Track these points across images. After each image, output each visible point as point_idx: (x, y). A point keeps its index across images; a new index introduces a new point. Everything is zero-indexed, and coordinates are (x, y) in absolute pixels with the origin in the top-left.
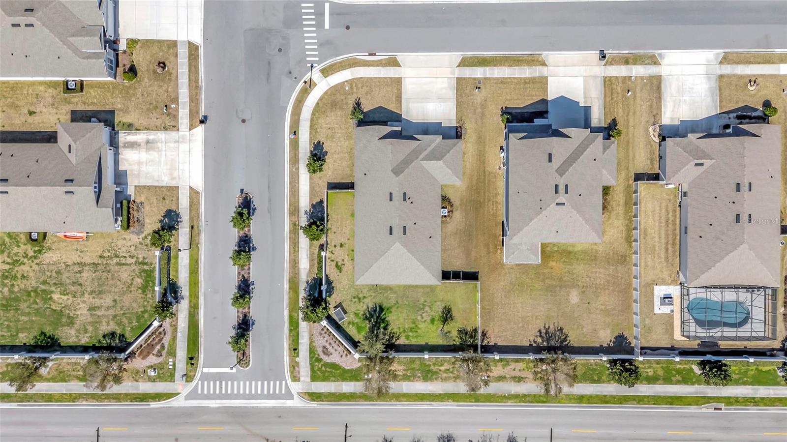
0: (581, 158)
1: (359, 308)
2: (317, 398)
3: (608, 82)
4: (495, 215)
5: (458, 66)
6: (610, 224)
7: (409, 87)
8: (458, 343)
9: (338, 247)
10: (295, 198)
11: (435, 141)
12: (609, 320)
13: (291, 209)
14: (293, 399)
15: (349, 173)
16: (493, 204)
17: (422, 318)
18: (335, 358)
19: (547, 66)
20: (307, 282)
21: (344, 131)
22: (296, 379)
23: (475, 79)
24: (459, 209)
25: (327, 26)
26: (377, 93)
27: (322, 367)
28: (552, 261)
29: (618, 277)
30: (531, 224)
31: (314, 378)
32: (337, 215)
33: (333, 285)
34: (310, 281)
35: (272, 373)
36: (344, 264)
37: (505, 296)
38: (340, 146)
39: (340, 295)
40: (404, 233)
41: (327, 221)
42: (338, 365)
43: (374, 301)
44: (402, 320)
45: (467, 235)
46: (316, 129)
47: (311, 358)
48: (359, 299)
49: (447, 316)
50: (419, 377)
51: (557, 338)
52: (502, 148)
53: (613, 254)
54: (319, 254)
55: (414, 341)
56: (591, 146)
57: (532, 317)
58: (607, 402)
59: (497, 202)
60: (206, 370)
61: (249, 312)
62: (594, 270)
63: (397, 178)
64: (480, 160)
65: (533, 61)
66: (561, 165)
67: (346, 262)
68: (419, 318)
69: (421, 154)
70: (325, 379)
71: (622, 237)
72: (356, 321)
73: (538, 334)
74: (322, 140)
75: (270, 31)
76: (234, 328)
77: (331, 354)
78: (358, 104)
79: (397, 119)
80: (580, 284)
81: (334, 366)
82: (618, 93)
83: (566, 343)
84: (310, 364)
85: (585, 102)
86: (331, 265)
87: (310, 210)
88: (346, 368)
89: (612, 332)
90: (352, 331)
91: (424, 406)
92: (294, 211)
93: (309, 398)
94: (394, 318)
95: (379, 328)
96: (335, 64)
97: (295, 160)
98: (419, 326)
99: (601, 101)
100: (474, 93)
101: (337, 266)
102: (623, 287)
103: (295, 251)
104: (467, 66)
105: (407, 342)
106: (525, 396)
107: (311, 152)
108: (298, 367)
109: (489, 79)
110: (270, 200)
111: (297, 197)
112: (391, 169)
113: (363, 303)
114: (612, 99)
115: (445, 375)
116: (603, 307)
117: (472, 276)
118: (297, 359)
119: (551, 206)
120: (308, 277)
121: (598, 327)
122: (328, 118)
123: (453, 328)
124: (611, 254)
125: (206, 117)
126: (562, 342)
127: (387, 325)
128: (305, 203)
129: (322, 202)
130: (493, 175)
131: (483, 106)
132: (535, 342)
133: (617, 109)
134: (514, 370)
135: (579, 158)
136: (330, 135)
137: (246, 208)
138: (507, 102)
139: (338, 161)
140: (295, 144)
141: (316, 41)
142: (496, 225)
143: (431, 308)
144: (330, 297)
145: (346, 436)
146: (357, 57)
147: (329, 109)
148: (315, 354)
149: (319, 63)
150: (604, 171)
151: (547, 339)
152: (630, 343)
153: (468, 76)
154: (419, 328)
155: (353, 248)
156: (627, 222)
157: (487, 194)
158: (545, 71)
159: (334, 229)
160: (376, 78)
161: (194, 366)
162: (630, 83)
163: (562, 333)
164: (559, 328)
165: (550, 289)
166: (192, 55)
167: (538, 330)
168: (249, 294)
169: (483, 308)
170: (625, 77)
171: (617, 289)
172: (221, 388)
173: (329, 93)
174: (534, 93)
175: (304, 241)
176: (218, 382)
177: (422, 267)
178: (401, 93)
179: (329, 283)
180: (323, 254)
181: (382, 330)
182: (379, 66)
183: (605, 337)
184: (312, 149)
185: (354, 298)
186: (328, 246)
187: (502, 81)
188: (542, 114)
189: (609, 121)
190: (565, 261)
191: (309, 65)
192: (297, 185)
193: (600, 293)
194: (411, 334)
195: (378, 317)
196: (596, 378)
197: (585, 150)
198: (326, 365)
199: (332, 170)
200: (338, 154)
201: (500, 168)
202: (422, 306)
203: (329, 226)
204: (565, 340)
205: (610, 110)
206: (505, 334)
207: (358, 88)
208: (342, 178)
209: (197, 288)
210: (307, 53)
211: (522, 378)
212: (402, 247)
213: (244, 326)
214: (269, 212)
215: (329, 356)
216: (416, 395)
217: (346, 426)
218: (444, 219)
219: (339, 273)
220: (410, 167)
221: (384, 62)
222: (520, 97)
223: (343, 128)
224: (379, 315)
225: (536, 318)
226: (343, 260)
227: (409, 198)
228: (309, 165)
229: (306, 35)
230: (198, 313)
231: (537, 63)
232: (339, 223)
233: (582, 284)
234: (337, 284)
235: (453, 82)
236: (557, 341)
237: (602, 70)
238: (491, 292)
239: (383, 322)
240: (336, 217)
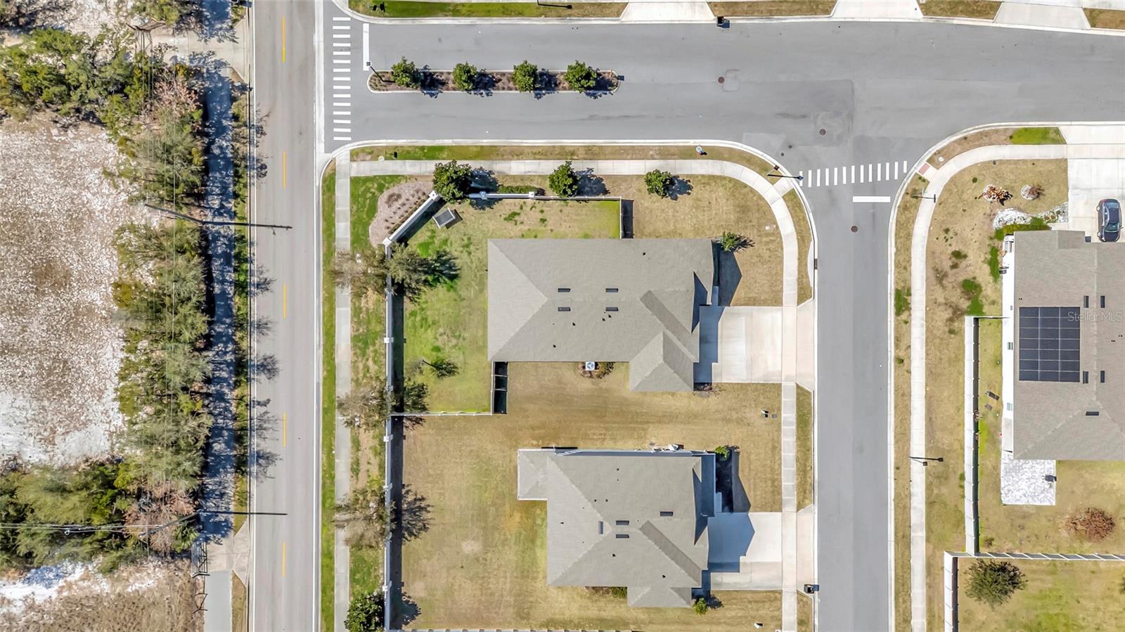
0: (667, 557)
1: (455, 245)
2: (327, 186)
3: (774, 596)
4: (586, 437)
5: (798, 386)
6: (573, 598)
7: (768, 317)
8: (405, 384)
9: (540, 216)
10: (611, 154)
11: (692, 353)
12: (439, 594)
13: (594, 148)
14: (326, 152)
15: (647, 231)
16: (601, 434)
17: (441, 335)
18: (383, 211)
19: (798, 510)
20: (490, 172)
21: (706, 223)
22: (354, 156)
23: (779, 409)
24: (595, 387)
25: (856, 199)
26: (760, 271)
27: (371, 193)
28: (521, 517)
29: (500, 608)
30: (574, 486)
31: (355, 181)
32: (586, 215)
33: (487, 209)
34: (493, 176)
35: (362, 121)
36: (516, 224)
37: (471, 451)
38: (684, 219)
39: (473, 218)
40: (561, 309)
41: (578, 200)
42: (373, 216)
43: (465, 267)
44: (438, 306)
45: (559, 399)
46: (709, 184)
47: (383, 177)
48: (467, 246)
49: (444, 369)
50: (357, 330)
51: (414, 523)
52: (681, 447)
53: (532, 602)
54: (531, 189)
55: (408, 322)
56: (684, 572)
57: (443, 488)
58: (324, 591)
59: (604, 440)
60: (366, 27)
61: (448, 90)
62: (508, 575)
63: (638, 299)
64: (664, 416)
65: (805, 493)
66: (656, 529)
67: (520, 227)
68: (441, 330)
69: (673, 332)
70: (354, 197)
71: (555, 614)
72: (436, 242)
73: (419, 496)
74: (694, 193)
75: (851, 117)
76: (425, 68)
77: (390, 206)
78: (744, 244)
79: (723, 299)
80: (489, 555)
81: (373, 210)
82: (757, 610)
83: (406, 535)
84: (375, 176)
85: (745, 564)
86: (515, 205)
87: (594, 176)
88: (370, 227)
89: (422, 600)
90: (421, 236)
91: (317, 338)
92: (593, 153)
93: (327, 175)
94: (441, 295)
95: (426, 273)
96: (802, 211)
97: (665, 153)
98: (429, 331)
99: (746, 586)
100: (759, 409)
101: (515, 214)
102: (484, 615)
103: (535, 154)
104: (798, 399)
105: (406, 313)
106: (332, 477)
107: (676, 177)
108: (371, 159)
109: (779, 430)
110: (608, 118)
111: (611, 157)
112: (652, 290)
113: (462, 252)
114: (750, 602)
115: (361, 366)
116: (456, 587)
117: (499, 404)
118: (382, 158)
119: (599, 515)
120: (498, 172)
121: (429, 580)
122: (725, 201)
123: (426, 378)
124: (531, 599)
125: (727, 25)
126: (407, 529)
127: (431, 285)
128: (604, 168)
129: (606, 192)
130: (643, 435)
131: (740, 421)
132: (407, 492)
133: (735, 609)
134: (369, 463)
135: (666, 554)
136: (701, 204)
137: (596, 84)
138: (746, 455)
139: (664, 215)
140: (688, 153)
141: (836, 183)
142: (571, 439)
143: (455, 346)
144: (471, 204)
145: (275, 226)
146: (812, 243)
147: (737, 202)
148: (389, 183)
149: (804, 188)
150: (647, 590)
151: (412, 509)
152: (407, 623)
153: (783, 400)
154: (426, 330)
155: (539, 235)
156: (576, 622)
157: (615, 425)
158: (790, 508)
159: (567, 210)
160: (782, 270)
161: (372, 11)
162: (772, 627)
163: (420, 529)
164: (427, 526)
165: (482, 514)
166: (817, 6)
167: (425, 496)
168: (474, 89)
169: (455, 419)
170: (781, 620)
171: (482, 607)
172: (341, 49)
173: (760, 202)
174: (758, 493)
175: (550, 167)
176: (349, 45)
177: (512, 334)
178: (760, 305)
179: (491, 203)
180: (531, 194)
181: (423, 278)
182: (799, 274)
183: (414, 590)
184: (681, 179)
185: (469, 239)
186: (542, 202)
187: (776, 448)
188: (729, 504)
189: (719, 597)
190: (520, 534)
191: (801, 174)
192: (628, 157)
193: (476, 583)
194: (418, 318)
195: (441, 272)
196: (358, 576)
197: (677, 563)
198: (374, 199)
199: (650, 207)
200: (673, 216)
201: (652, 444)
202: (457, 334)
203: (571, 203)
204: (411, 534)
205: (734, 599)
206: (419, 450)
207: (767, 243)
208: (638, 222)
209: (483, 14)
210: (819, 171)
211: (358, 474)
212: (540, 306)
213: (428, 82)
214: (591, 117)
215: (386, 202)
216: (333, 326)
217: (288, 227)
218: (580, 366)
219: (503, 216)
220: (655, 317)
221: (804, 280)
222: (753, 473)
223: (711, 223)
224: (444, 274)
225: (441, 494)
226: (522, 223)
227: (610, 316)
228: (657, 173)
229: (844, 169)
230: (446, 16)
231: (801, 498)
232: (576, 218)
233: (488, 559)
234: (489, 215)
235: (775, 378)
236: (409, 523)
237: (790, 586)
238: (478, 431)
239: (434, 280)
240: (584, 212)
